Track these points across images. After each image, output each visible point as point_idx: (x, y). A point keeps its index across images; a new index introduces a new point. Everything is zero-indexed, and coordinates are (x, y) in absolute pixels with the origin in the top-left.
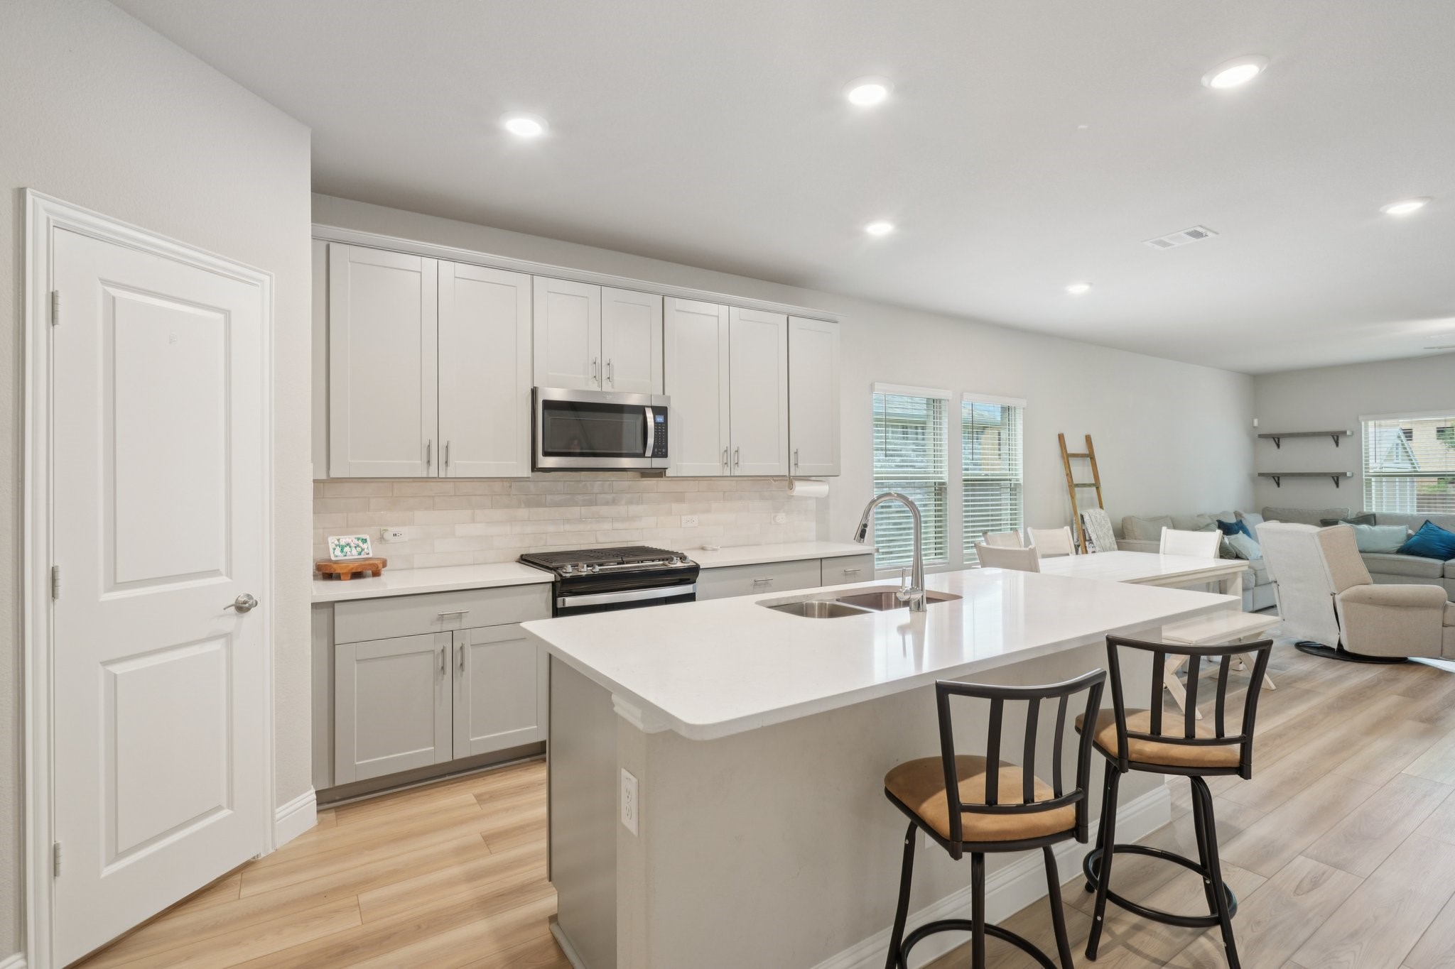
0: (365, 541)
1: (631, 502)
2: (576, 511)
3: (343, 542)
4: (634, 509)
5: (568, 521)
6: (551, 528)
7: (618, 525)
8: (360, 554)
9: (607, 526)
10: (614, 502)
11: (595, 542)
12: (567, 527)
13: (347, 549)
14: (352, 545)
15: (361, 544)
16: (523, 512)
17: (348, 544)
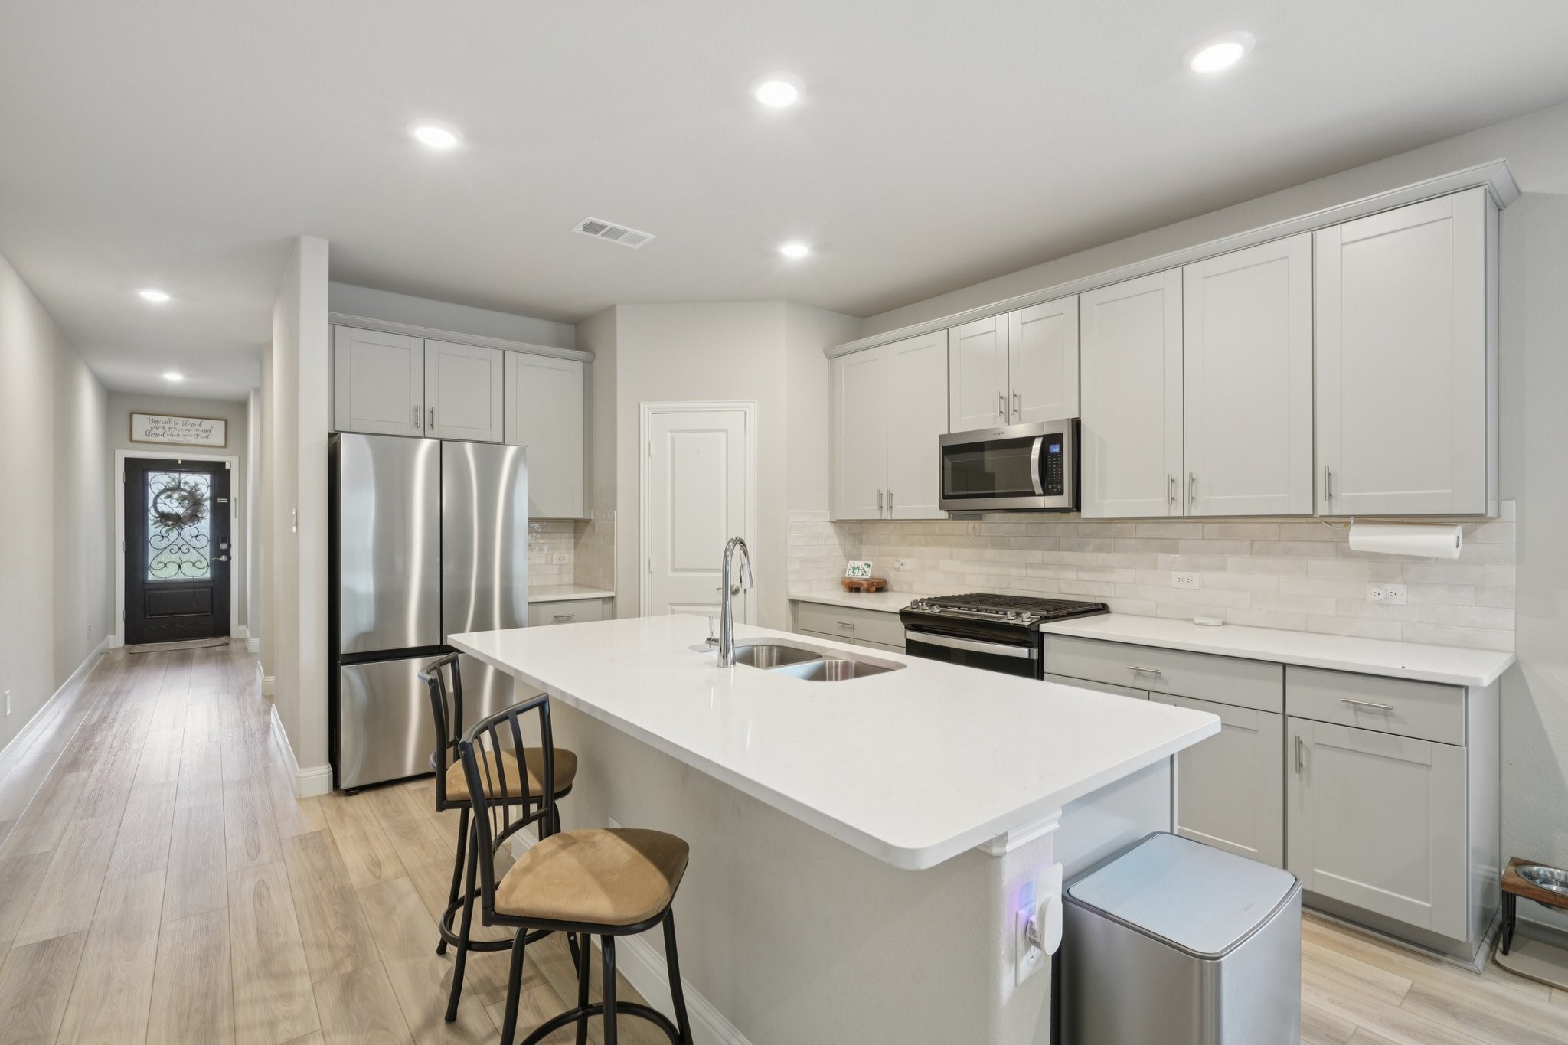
0: (868, 566)
1: (1100, 549)
2: (1038, 556)
3: (856, 566)
4: (1103, 558)
5: (1029, 565)
6: (1014, 571)
7: (1086, 576)
8: (862, 575)
9: (1071, 575)
10: (1079, 548)
11: (1057, 591)
12: (1030, 572)
13: (857, 571)
14: (861, 568)
15: (866, 568)
16: (990, 553)
17: (858, 568)
